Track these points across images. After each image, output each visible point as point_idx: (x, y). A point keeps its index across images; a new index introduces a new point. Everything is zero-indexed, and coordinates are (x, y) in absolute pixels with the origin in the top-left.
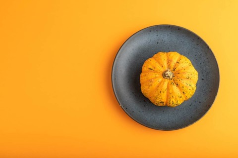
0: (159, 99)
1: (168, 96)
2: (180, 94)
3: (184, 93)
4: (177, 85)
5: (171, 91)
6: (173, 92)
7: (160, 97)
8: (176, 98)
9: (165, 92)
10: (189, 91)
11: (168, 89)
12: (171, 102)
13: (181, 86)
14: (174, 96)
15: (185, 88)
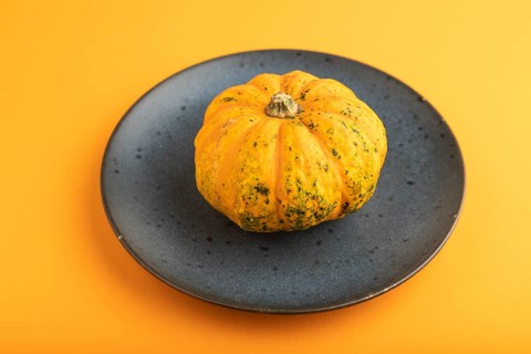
0: (252, 170)
1: (279, 160)
2: (321, 153)
3: (334, 153)
4: (311, 126)
5: (289, 141)
6: (297, 143)
7: (255, 165)
8: (308, 168)
9: (272, 146)
10: (354, 149)
11: (280, 136)
12: (293, 180)
13: (323, 128)
14: (302, 158)
15: (336, 135)
